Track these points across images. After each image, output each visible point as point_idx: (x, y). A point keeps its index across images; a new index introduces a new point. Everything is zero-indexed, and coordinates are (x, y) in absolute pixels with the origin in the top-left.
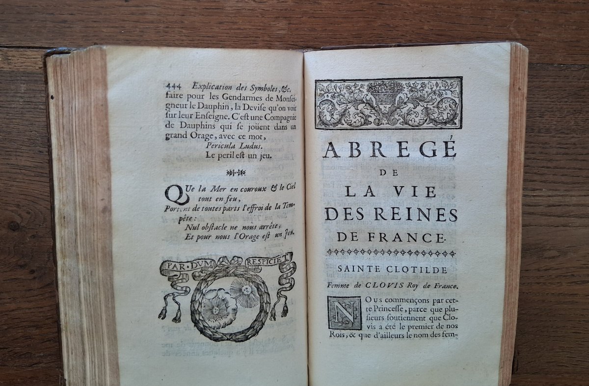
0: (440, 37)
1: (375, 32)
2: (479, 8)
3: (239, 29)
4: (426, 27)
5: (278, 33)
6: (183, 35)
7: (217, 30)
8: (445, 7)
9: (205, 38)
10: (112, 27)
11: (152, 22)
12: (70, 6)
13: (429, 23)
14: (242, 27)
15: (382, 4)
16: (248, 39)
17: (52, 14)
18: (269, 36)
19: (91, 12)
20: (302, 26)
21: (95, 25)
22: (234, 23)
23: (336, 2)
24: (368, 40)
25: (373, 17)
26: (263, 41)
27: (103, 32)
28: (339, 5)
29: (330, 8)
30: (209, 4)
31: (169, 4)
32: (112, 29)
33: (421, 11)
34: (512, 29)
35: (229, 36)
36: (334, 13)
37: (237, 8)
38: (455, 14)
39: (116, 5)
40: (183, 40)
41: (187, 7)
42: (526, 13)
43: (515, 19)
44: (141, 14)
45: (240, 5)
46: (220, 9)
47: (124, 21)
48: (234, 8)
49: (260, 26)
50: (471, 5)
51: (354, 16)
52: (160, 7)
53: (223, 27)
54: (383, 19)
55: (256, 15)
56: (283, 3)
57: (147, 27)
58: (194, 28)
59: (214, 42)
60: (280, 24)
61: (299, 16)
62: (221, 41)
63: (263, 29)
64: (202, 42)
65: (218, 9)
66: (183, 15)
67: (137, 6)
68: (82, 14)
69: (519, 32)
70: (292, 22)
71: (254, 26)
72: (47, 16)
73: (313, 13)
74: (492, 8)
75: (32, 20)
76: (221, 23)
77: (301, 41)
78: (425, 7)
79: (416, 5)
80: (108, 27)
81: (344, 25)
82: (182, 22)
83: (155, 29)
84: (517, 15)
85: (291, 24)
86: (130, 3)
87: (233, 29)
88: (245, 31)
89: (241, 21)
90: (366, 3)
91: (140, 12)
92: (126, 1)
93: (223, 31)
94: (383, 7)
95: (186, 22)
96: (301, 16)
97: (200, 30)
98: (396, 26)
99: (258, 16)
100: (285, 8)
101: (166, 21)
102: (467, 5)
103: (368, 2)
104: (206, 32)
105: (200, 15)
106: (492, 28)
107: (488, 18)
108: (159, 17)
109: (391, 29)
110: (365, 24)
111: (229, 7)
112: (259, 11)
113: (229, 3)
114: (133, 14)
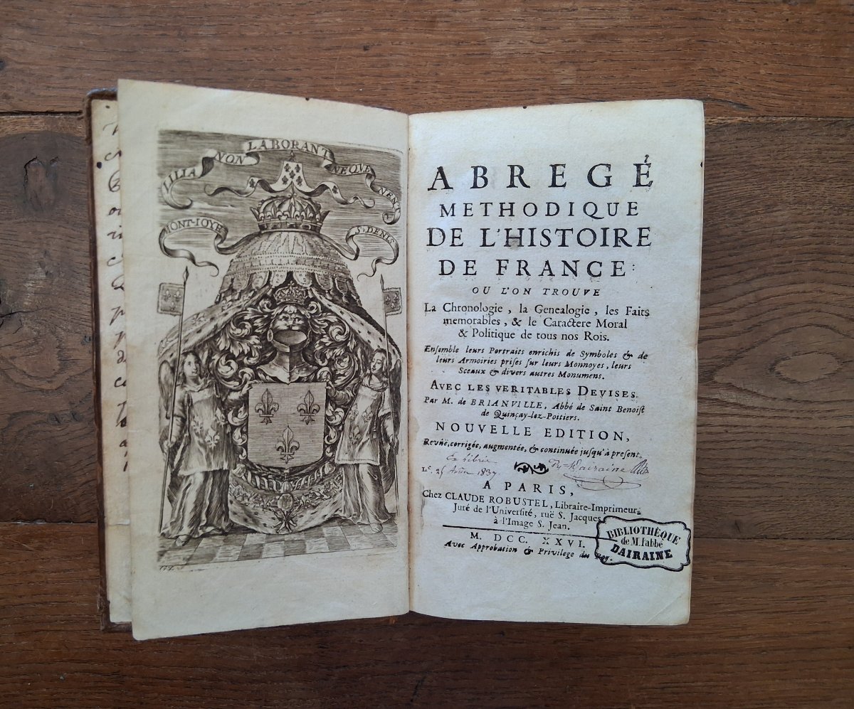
0: (781, 84)
1: (695, 78)
2: (833, 45)
3: (510, 80)
4: (762, 72)
5: (562, 83)
6: (437, 91)
7: (480, 81)
8: (788, 45)
9: (466, 94)
10: (348, 85)
11: (398, 76)
12: (294, 58)
13: (766, 66)
14: (515, 77)
15: (704, 41)
16: (523, 92)
17: (272, 70)
19: (321, 65)
20: (595, 72)
21: (326, 83)
22: (505, 72)
23: (640, 39)
24: (686, 89)
25: (692, 58)
26: (543, 94)
27: (336, 91)
28: (646, 43)
29: (633, 48)
30: (471, 49)
31: (419, 51)
32: (348, 87)
33: (755, 49)
35: (498, 91)
36: (638, 53)
37: (507, 52)
38: (800, 54)
39: (352, 55)
40: (437, 99)
41: (442, 54)
44: (384, 66)
46: (486, 54)
47: (362, 75)
48: (505, 52)
49: (538, 74)
50: (822, 41)
51: (666, 58)
52: (408, 55)
53: (489, 78)
54: (705, 60)
55: (534, 59)
56: (569, 43)
57: (392, 82)
58: (452, 81)
59: (478, 99)
60: (567, 71)
61: (591, 60)
62: (487, 97)
63: (543, 79)
65: (483, 54)
66: (439, 65)
67: (380, 55)
68: (309, 69)
70: (581, 67)
71: (530, 75)
72: (266, 73)
73: (610, 55)
75: (246, 79)
76: (487, 73)
77: (595, 93)
78: (761, 45)
79: (749, 42)
80: (342, 85)
81: (653, 70)
82: (437, 74)
83: (402, 85)
85: (580, 70)
86: (371, 52)
87: (503, 81)
88: (518, 82)
89: (513, 69)
90: (681, 40)
91: (383, 63)
92: (365, 49)
93: (490, 83)
94: (704, 45)
95: (442, 74)
96: (594, 60)
97: (460, 84)
98: (723, 70)
99: (535, 62)
100: (573, 49)
101: (415, 73)
102: (816, 41)
103: (685, 39)
104: (468, 86)
105: (459, 63)
106: (850, 72)
107: (846, 58)
108: (407, 69)
109: (717, 74)
110: (681, 68)
111: (499, 51)
112: (538, 54)
113: (500, 45)
114: (373, 66)
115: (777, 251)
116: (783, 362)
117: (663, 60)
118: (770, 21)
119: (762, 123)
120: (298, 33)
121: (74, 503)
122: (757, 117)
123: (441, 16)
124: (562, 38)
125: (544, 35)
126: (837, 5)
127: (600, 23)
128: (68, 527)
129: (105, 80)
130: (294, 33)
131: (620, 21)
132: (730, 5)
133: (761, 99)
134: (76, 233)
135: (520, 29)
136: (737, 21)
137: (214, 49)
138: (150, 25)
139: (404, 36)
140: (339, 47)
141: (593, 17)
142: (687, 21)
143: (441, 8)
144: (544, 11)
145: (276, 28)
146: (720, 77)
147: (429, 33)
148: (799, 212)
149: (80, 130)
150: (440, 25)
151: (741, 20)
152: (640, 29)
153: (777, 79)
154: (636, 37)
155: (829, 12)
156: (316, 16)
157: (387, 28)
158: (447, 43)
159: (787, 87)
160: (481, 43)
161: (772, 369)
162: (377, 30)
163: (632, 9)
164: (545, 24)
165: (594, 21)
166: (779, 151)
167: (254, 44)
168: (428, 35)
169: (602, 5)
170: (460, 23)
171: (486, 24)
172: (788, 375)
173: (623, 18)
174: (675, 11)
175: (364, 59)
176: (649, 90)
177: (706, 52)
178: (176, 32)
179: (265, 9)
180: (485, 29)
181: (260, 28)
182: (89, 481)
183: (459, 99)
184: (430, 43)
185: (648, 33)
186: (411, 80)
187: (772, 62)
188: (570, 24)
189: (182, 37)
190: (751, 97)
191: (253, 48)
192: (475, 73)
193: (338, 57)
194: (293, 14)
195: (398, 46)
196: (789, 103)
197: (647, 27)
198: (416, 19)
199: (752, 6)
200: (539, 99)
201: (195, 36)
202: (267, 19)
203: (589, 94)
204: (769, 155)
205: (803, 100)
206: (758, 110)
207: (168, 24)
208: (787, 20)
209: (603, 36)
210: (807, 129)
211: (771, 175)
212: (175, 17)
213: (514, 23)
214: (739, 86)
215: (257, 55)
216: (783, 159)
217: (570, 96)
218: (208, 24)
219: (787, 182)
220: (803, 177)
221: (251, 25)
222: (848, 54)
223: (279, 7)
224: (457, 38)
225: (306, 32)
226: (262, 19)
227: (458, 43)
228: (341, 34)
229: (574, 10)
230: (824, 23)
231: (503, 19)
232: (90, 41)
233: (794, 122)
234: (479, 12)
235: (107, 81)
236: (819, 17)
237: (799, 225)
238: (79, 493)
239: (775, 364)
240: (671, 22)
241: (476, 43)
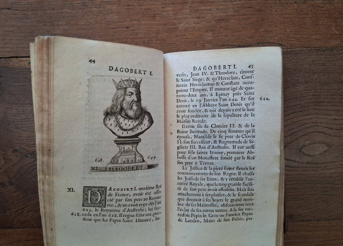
0: (296, 35)
1: (261, 34)
2: (315, 19)
3: (187, 38)
4: (288, 31)
5: (207, 39)
6: (157, 44)
7: (175, 39)
8: (297, 19)
11: (141, 38)
13: (289, 28)
15: (263, 20)
18: (203, 41)
19: (110, 35)
20: (220, 34)
22: (184, 36)
23: (238, 20)
24: (257, 39)
25: (259, 27)
26: (200, 44)
28: (240, 22)
29: (235, 24)
30: (170, 27)
33: (285, 22)
34: (333, 29)
35: (182, 43)
36: (237, 26)
37: (185, 28)
38: (303, 23)
39: (122, 31)
41: (159, 29)
42: (340, 20)
43: (335, 24)
44: (135, 35)
45: (186, 26)
47: (127, 39)
48: (184, 27)
49: (198, 36)
50: (311, 17)
51: (249, 27)
52: (145, 30)
53: (178, 38)
54: (264, 27)
55: (195, 30)
56: (209, 23)
57: (139, 41)
58: (163, 40)
60: (209, 34)
62: (178, 46)
63: (200, 38)
64: (168, 47)
65: (175, 29)
66: (157, 34)
67: (134, 30)
68: (105, 36)
69: (337, 31)
71: (194, 36)
73: (226, 27)
74: (322, 18)
76: (177, 36)
77: (221, 43)
78: (287, 20)
79: (282, 19)
81: (243, 32)
82: (157, 37)
84: (336, 22)
85: (214, 33)
86: (130, 29)
87: (184, 39)
88: (190, 39)
89: (187, 34)
90: (254, 19)
91: (135, 33)
92: (128, 28)
93: (178, 40)
94: (264, 21)
95: (159, 37)
96: (219, 29)
97: (166, 41)
98: (272, 31)
99: (196, 31)
100: (211, 25)
101: (148, 37)
102: (309, 18)
103: (256, 19)
104: (170, 41)
105: (166, 32)
106: (323, 30)
107: (321, 24)
108: (145, 36)
109: (269, 33)
110: (255, 31)
111: (181, 27)
112: (197, 28)
113: (181, 25)
114: (131, 35)
115: (299, 102)
116: (305, 148)
117: (247, 28)
118: (290, 10)
119: (289, 51)
120: (100, 22)
121: (12, 220)
122: (287, 49)
123: (157, 14)
124: (206, 21)
125: (199, 20)
126: (316, 4)
127: (221, 14)
128: (9, 230)
129: (21, 44)
130: (98, 22)
131: (229, 13)
132: (273, 5)
133: (288, 41)
134: (9, 106)
135: (189, 18)
136: (276, 11)
137: (65, 30)
138: (39, 21)
139: (143, 23)
140: (117, 28)
141: (218, 12)
142: (256, 12)
143: (157, 11)
144: (199, 11)
145: (91, 21)
146: (271, 33)
147: (153, 21)
148: (307, 86)
149: (11, 64)
150: (157, 18)
151: (278, 10)
152: (237, 16)
153: (294, 33)
154: (236, 19)
155: (313, 6)
156: (107, 16)
157: (136, 20)
158: (160, 25)
159: (298, 36)
160: (174, 24)
161: (300, 151)
162: (132, 20)
163: (234, 8)
164: (199, 16)
165: (219, 14)
166: (296, 62)
167: (82, 27)
168: (152, 22)
169: (222, 7)
170: (165, 17)
171: (175, 17)
172: (307, 153)
173: (231, 12)
174: (251, 8)
175: (127, 32)
176: (243, 40)
177: (264, 24)
178: (50, 24)
179: (86, 13)
180: (175, 19)
181: (84, 21)
182: (17, 211)
183: (166, 47)
184: (154, 25)
185: (241, 18)
186: (146, 40)
187: (292, 26)
188: (209, 15)
189: (52, 26)
190: (284, 41)
191: (82, 29)
192: (172, 36)
193: (117, 32)
194: (97, 15)
195: (141, 27)
196: (300, 42)
197: (240, 15)
198: (147, 15)
199: (282, 5)
200: (198, 46)
201: (58, 25)
202: (87, 17)
203: (219, 43)
204: (293, 64)
205: (305, 41)
206: (287, 46)
207: (47, 21)
208: (297, 10)
209: (223, 20)
210: (308, 52)
211: (294, 72)
212: (49, 17)
213: (187, 16)
214: (279, 37)
215: (83, 32)
216: (299, 65)
217: (211, 44)
218: (63, 20)
219: (301, 74)
220: (308, 72)
221: (81, 20)
222: (322, 22)
223: (91, 12)
224: (164, 23)
225: (103, 22)
226: (85, 17)
227: (165, 25)
228: (118, 22)
229: (210, 10)
230: (311, 10)
231: (182, 14)
232: (15, 28)
233: (302, 50)
234: (172, 12)
235: (22, 44)
236: (309, 8)
237: (307, 91)
238: (13, 216)
239: (301, 149)
240: (250, 13)
241: (172, 24)
